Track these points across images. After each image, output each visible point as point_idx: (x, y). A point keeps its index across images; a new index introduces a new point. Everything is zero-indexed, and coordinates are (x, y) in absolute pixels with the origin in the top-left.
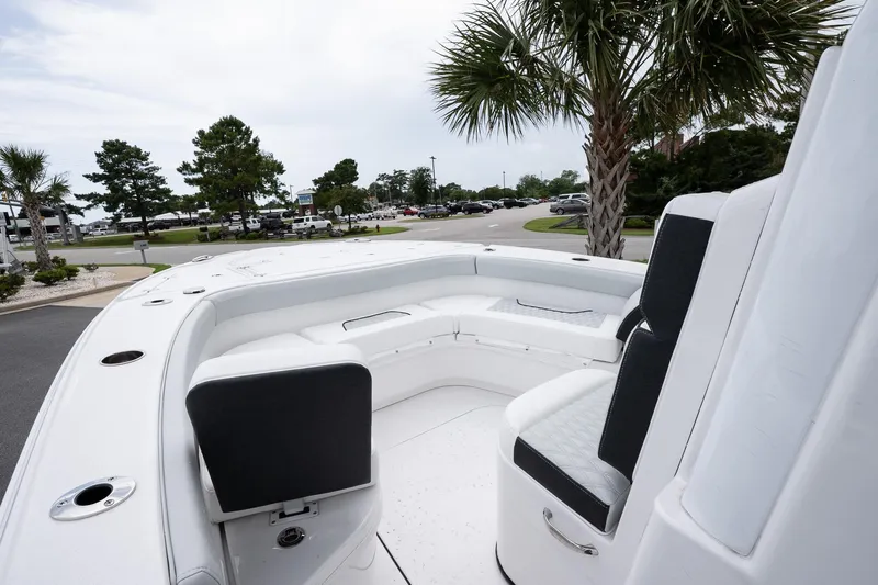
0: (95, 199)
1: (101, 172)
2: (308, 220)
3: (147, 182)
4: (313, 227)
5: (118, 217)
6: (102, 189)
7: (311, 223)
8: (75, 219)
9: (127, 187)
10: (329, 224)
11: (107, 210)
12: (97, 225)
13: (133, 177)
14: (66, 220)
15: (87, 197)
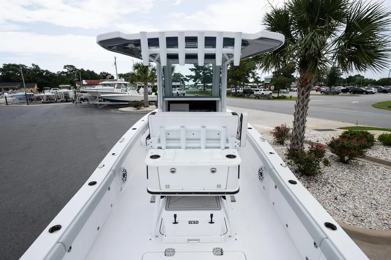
0: (191, 77)
1: (194, 68)
2: (261, 90)
3: (208, 71)
4: (263, 94)
5: (196, 84)
6: (193, 74)
7: (262, 92)
8: (186, 83)
9: (201, 73)
10: (271, 93)
11: (194, 81)
12: (191, 86)
13: (203, 70)
14: (183, 83)
15: (189, 76)
